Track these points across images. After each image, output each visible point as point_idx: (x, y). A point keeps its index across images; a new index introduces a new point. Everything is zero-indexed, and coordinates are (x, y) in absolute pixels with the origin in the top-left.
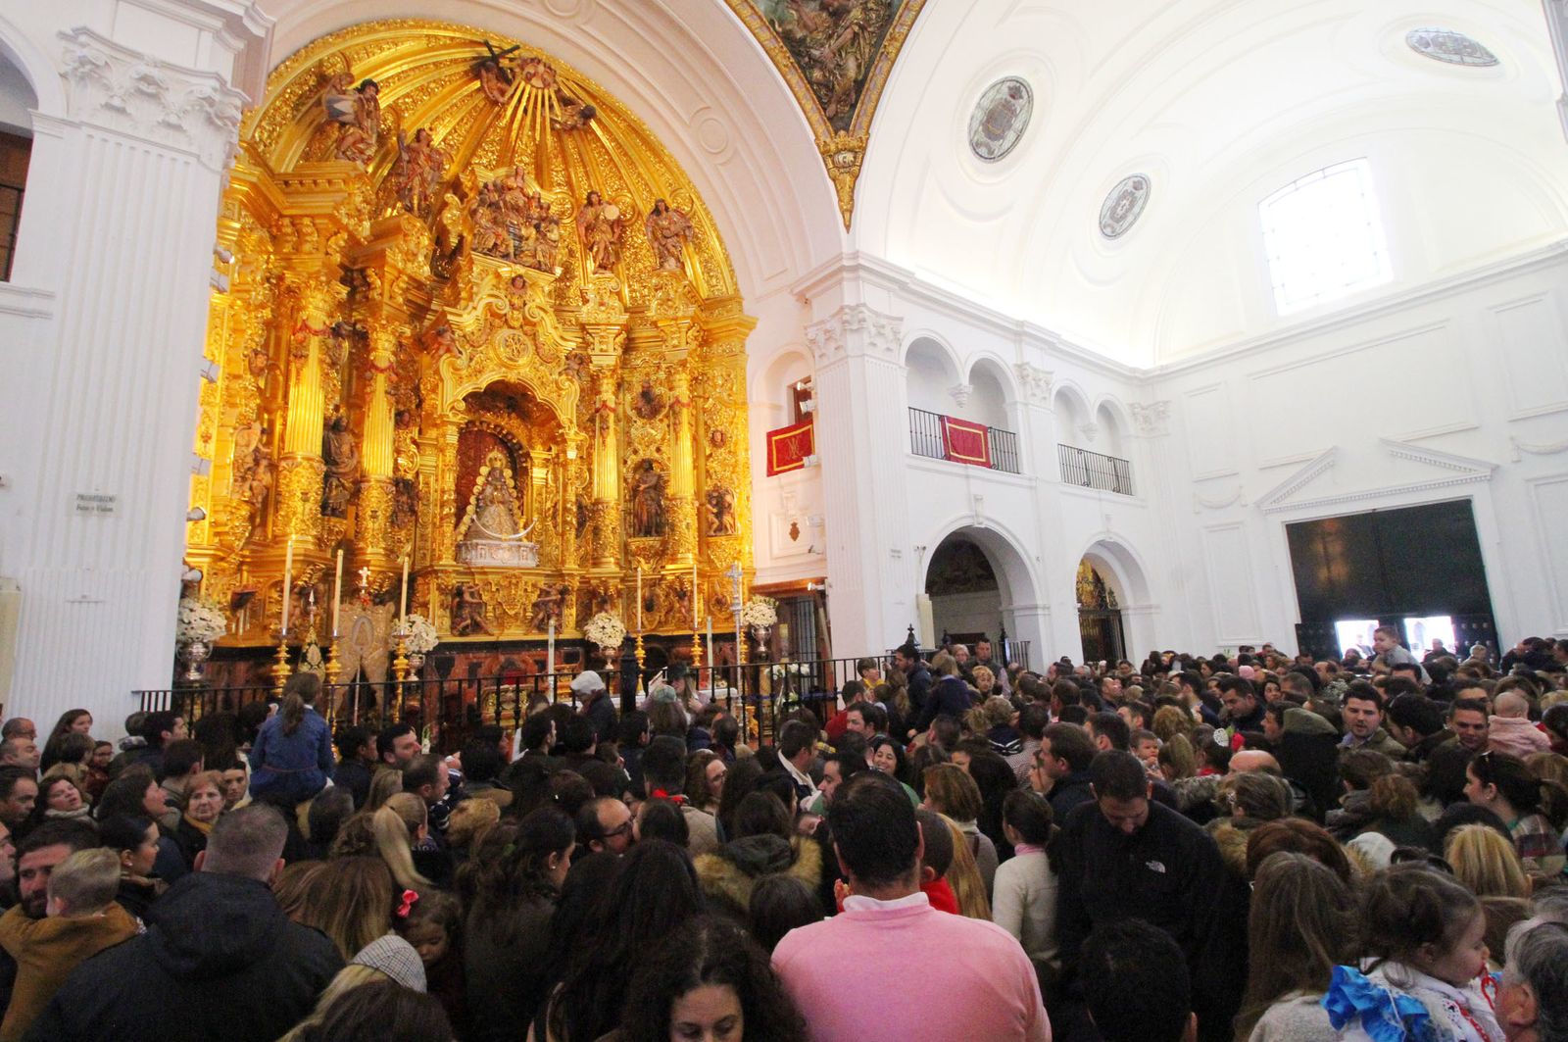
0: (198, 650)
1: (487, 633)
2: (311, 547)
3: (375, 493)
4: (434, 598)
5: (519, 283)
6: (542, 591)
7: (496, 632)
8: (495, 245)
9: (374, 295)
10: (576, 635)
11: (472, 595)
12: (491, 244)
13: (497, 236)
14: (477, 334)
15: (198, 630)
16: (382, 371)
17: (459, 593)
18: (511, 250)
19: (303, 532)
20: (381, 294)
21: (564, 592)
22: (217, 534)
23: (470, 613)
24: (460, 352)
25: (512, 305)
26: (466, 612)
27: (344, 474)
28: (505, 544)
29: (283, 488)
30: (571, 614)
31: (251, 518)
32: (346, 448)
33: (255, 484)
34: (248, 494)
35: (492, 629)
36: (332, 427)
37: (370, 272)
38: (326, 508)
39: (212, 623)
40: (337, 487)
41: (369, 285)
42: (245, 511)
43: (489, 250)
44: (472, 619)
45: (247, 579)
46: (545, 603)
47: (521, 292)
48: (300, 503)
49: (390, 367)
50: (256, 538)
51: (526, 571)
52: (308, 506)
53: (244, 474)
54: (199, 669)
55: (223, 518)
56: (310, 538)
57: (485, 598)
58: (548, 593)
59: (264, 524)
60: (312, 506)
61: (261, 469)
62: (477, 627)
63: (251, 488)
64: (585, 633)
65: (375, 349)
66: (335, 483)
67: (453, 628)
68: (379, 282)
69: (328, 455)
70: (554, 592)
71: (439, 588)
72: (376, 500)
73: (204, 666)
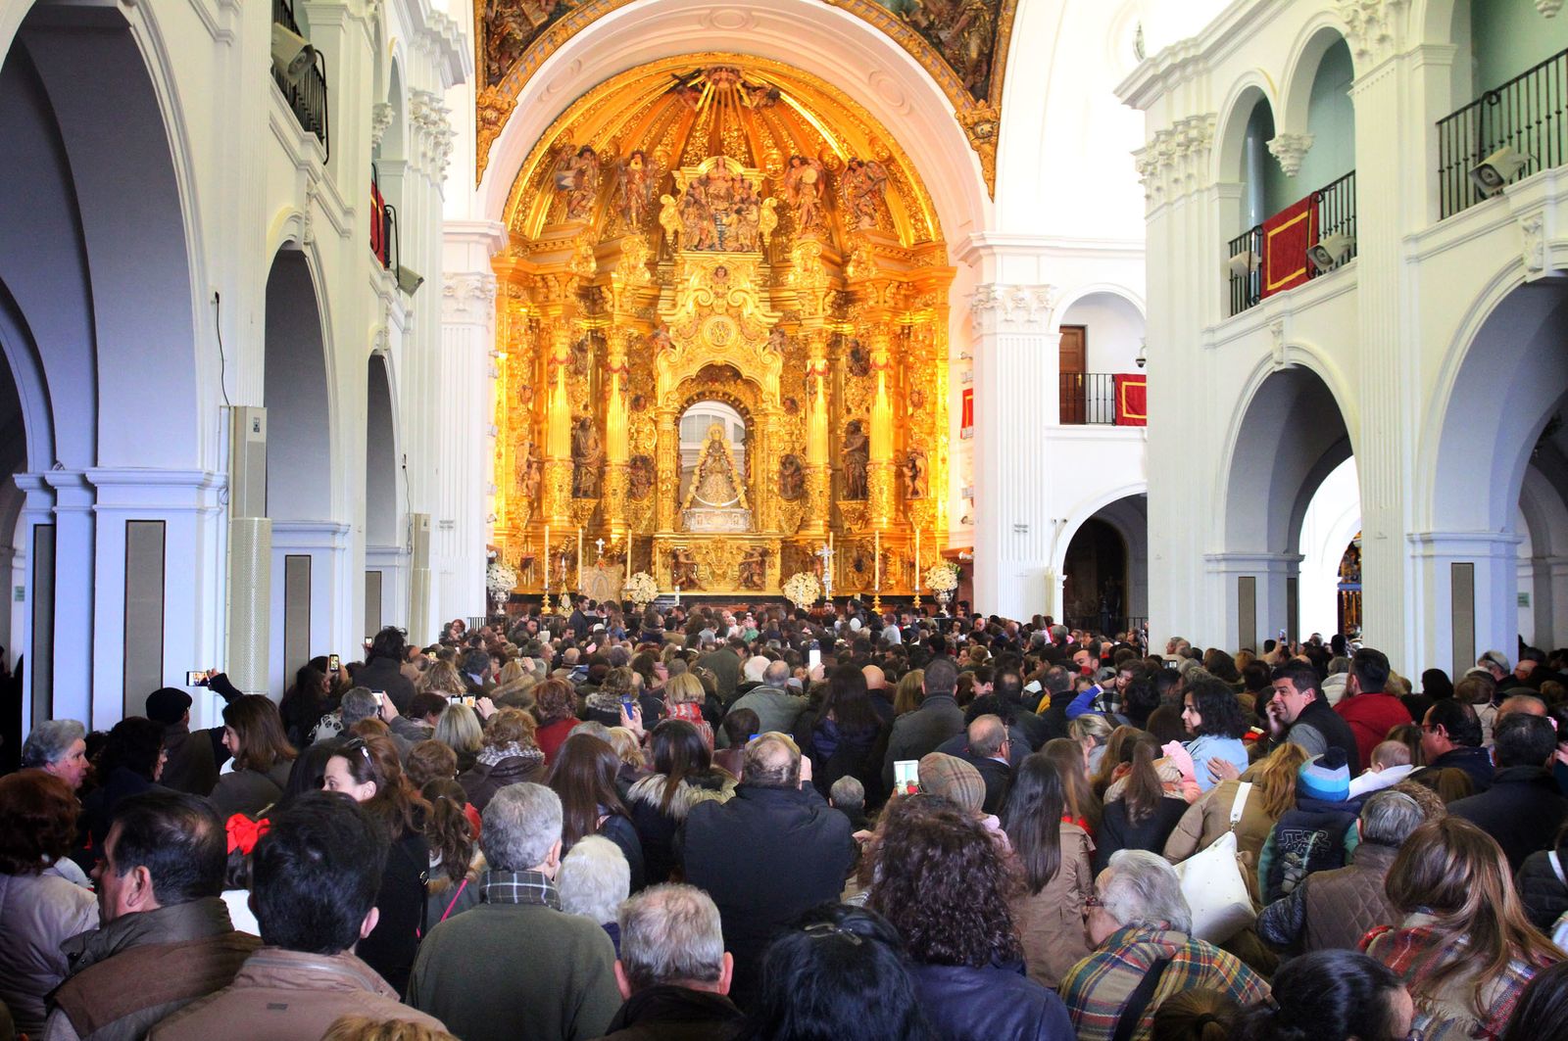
0: (502, 597)
1: (700, 588)
2: (567, 524)
3: (614, 474)
4: (658, 558)
5: (721, 273)
6: (746, 553)
7: (708, 587)
8: (701, 239)
9: (608, 307)
10: (777, 593)
11: (687, 557)
12: (697, 240)
13: (702, 230)
14: (688, 327)
15: (501, 584)
16: (616, 372)
17: (675, 556)
18: (716, 241)
19: (561, 514)
20: (613, 306)
21: (765, 553)
22: (510, 519)
23: (686, 573)
24: (673, 347)
25: (716, 294)
26: (682, 570)
27: (589, 464)
28: (717, 512)
29: (547, 482)
30: (774, 573)
31: (531, 504)
32: (591, 442)
33: (530, 482)
34: (525, 490)
35: (704, 584)
36: (580, 425)
37: (603, 289)
38: (576, 492)
39: (507, 579)
40: (586, 474)
41: (602, 298)
42: (525, 502)
43: (696, 247)
44: (687, 577)
45: (531, 548)
46: (749, 564)
47: (724, 280)
48: (558, 493)
49: (623, 367)
50: (535, 518)
51: (734, 537)
52: (563, 494)
53: (522, 479)
54: (504, 608)
55: (512, 509)
56: (566, 518)
57: (698, 559)
58: (752, 555)
59: (540, 507)
60: (567, 493)
61: (533, 471)
62: (691, 583)
63: (527, 486)
64: (783, 591)
65: (611, 354)
66: (584, 471)
67: (673, 584)
68: (610, 296)
69: (577, 452)
70: (756, 554)
71: (661, 552)
72: (616, 480)
73: (507, 606)
